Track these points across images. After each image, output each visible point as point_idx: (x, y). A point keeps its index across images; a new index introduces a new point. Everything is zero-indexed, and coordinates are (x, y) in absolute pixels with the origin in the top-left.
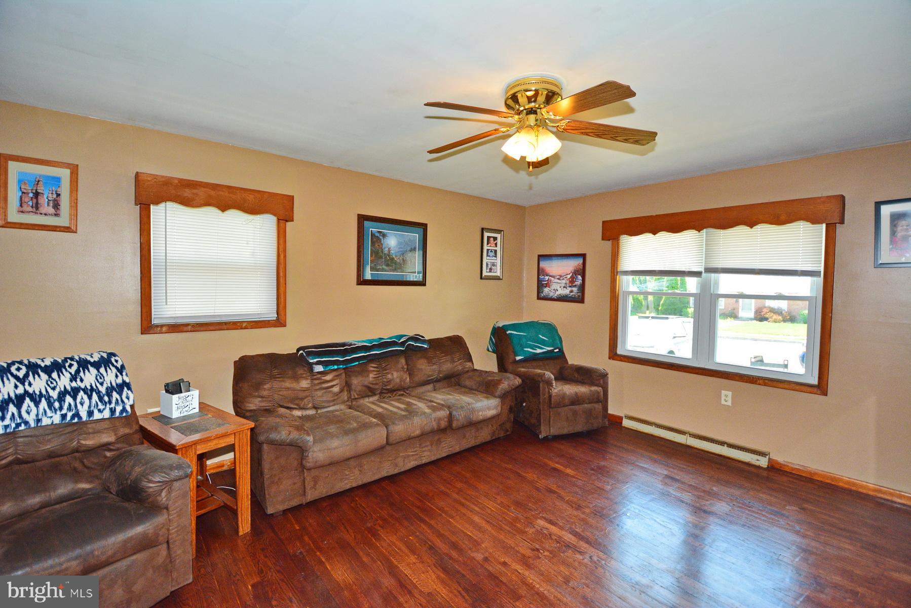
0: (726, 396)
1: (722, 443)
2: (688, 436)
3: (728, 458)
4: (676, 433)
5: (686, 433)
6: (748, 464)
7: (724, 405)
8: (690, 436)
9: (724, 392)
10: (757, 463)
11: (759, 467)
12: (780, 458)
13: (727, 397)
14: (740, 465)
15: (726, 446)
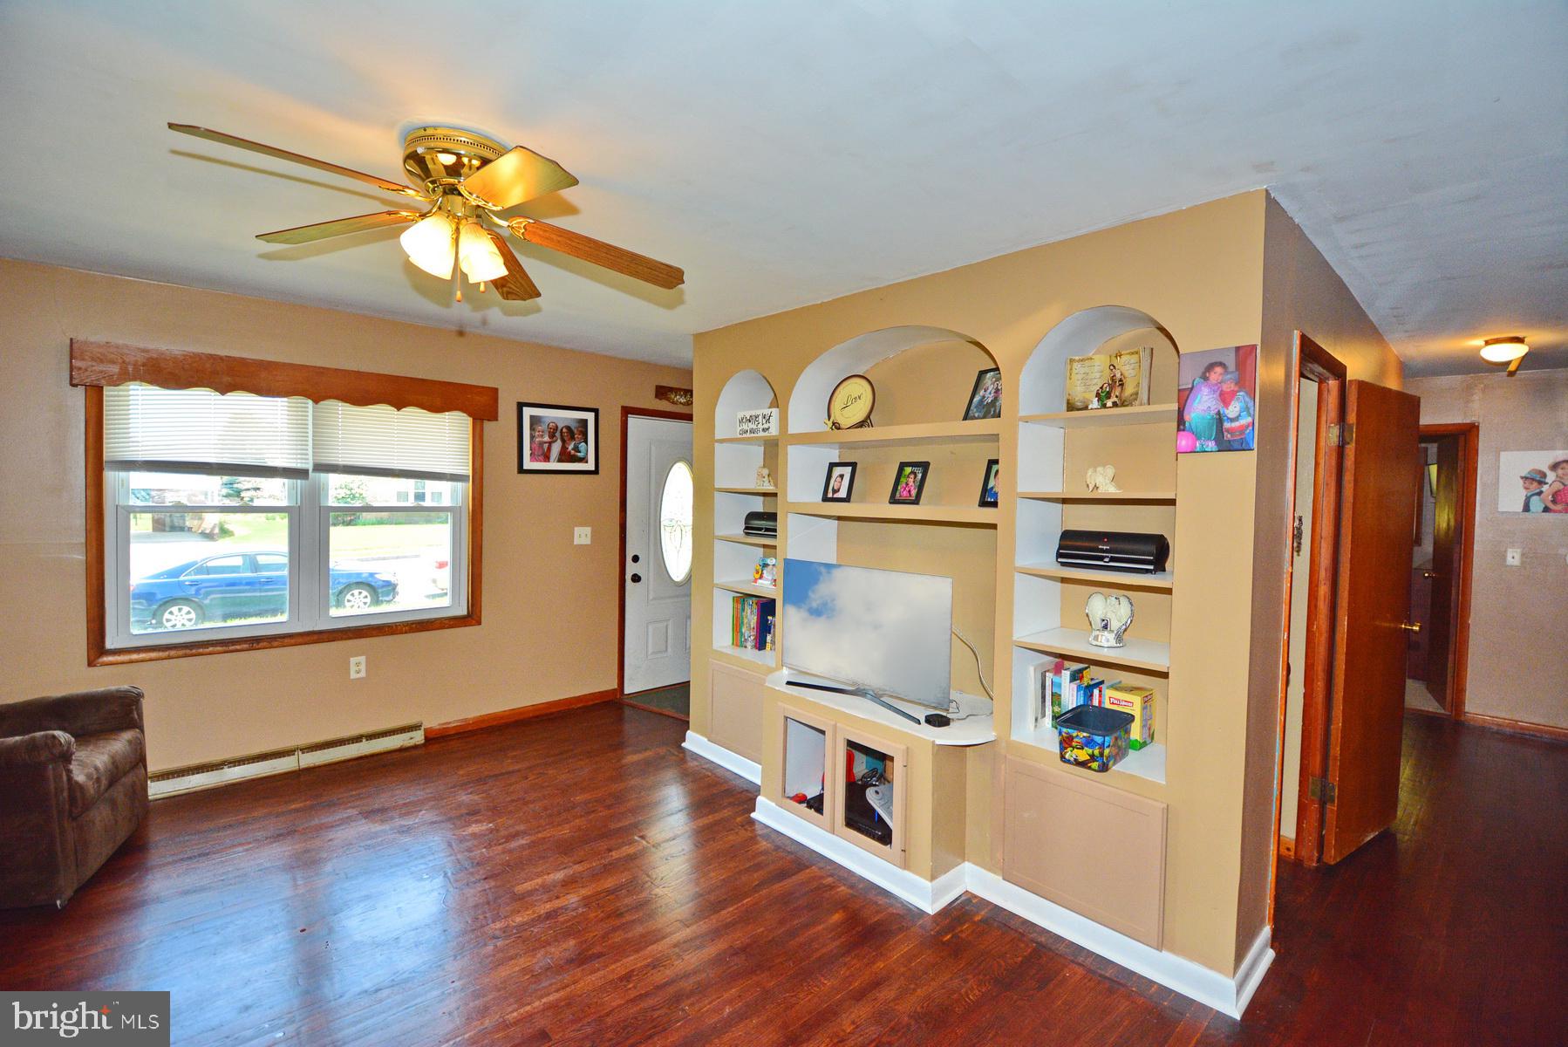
0: (358, 664)
1: (357, 739)
2: (300, 753)
3: (373, 756)
4: (276, 758)
5: (295, 751)
6: (402, 750)
7: (358, 679)
8: (303, 753)
9: (353, 660)
10: (412, 743)
11: (415, 747)
12: (434, 721)
13: (358, 666)
14: (395, 756)
15: (364, 740)
